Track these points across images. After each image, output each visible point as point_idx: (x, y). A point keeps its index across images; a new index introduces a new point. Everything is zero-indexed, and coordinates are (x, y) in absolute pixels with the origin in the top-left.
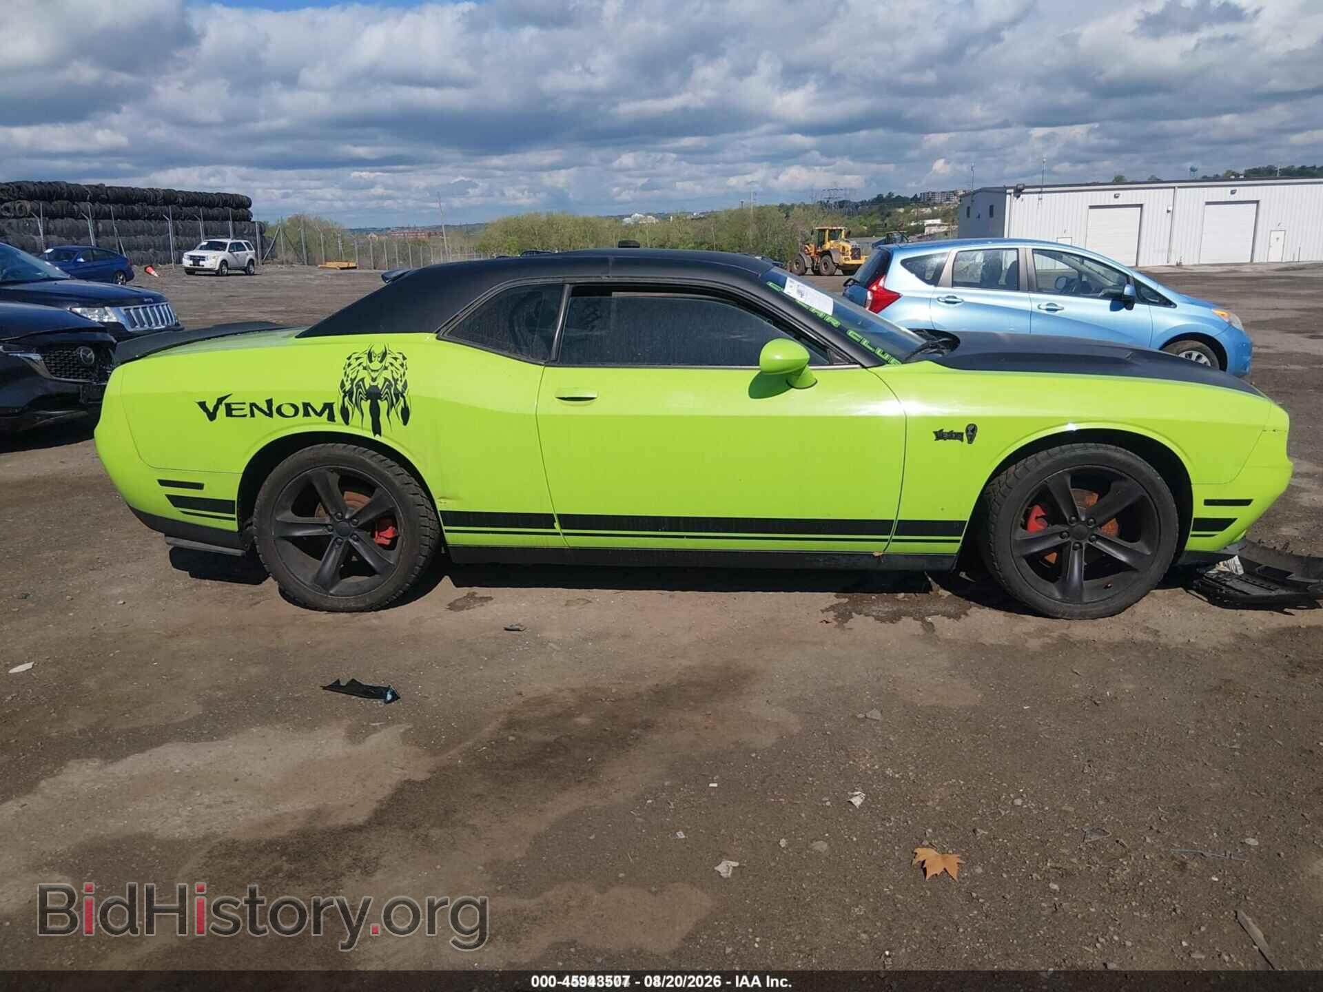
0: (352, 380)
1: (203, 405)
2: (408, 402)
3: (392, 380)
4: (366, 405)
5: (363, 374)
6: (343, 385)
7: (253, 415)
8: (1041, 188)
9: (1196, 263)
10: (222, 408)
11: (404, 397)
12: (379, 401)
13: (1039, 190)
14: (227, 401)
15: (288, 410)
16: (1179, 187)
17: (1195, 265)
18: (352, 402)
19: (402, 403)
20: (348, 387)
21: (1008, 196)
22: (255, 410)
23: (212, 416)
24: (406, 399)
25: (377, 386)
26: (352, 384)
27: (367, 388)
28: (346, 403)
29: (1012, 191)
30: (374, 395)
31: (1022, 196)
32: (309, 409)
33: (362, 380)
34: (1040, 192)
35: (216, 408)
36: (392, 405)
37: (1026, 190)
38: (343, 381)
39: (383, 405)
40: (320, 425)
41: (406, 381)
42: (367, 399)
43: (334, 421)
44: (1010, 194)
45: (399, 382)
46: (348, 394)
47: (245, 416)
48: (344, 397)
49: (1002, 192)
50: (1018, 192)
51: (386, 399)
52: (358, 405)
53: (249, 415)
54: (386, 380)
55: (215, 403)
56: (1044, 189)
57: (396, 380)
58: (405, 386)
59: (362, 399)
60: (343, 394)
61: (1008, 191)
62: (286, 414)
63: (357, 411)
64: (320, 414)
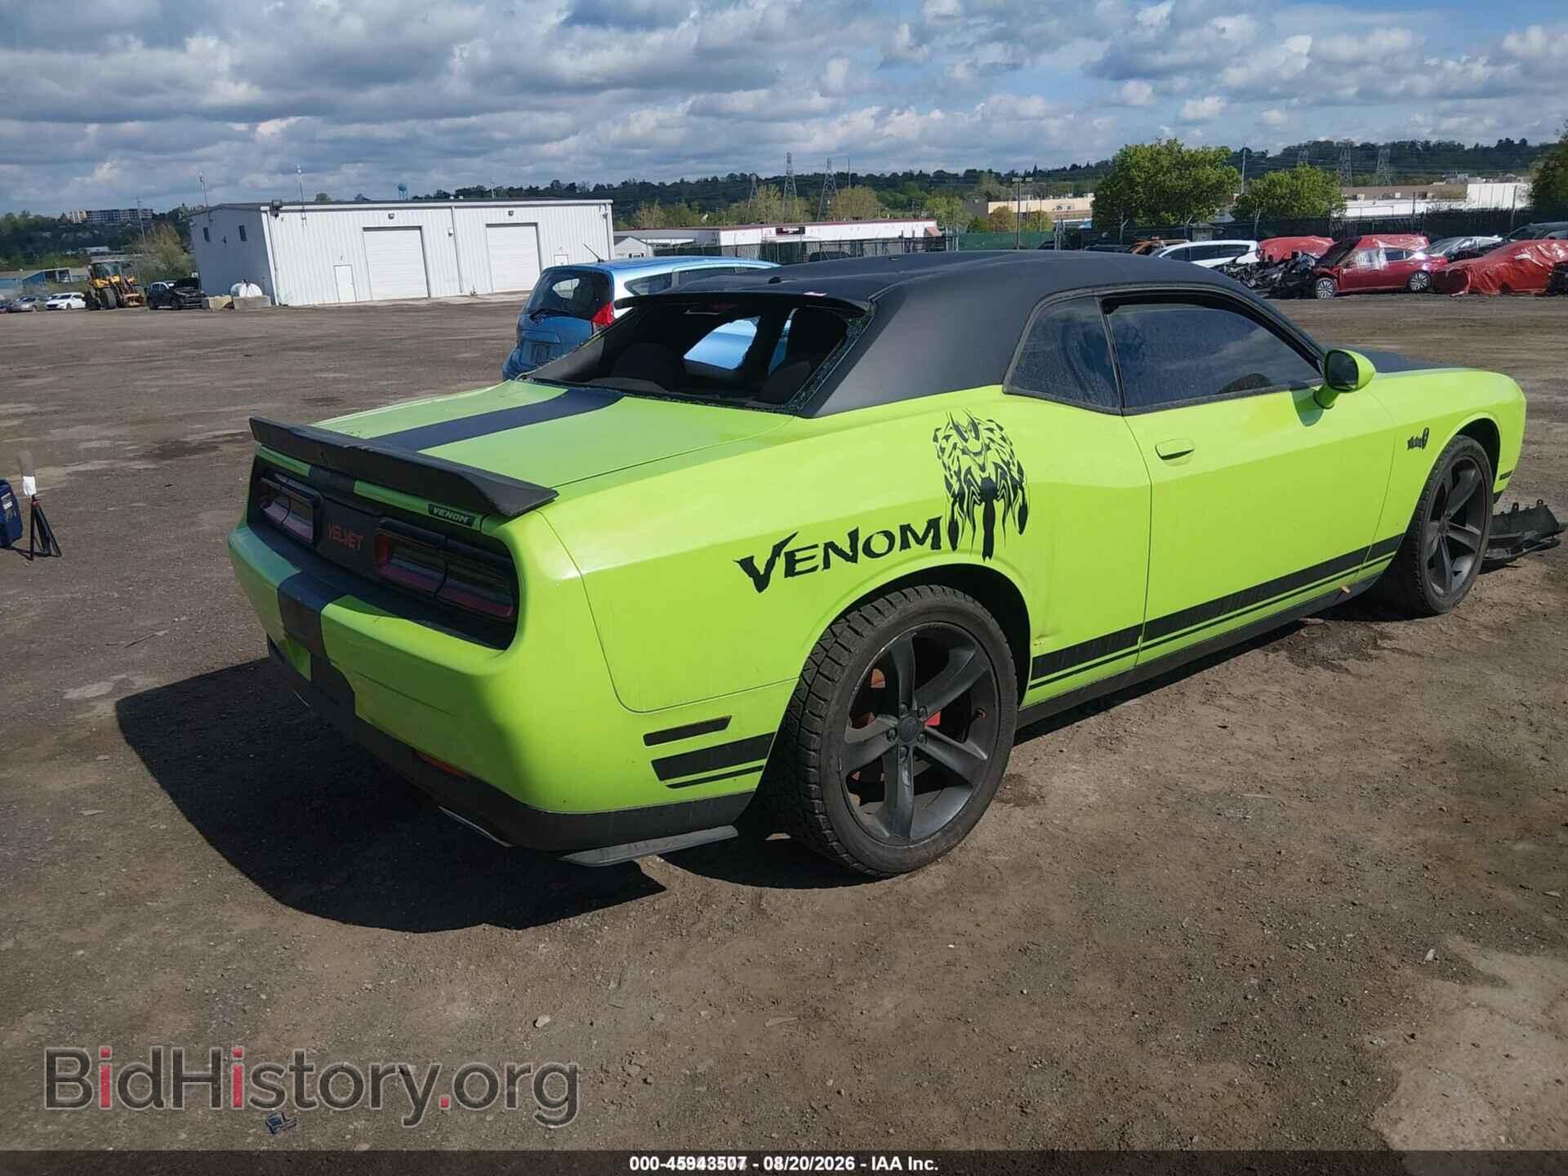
0: (958, 474)
1: (747, 564)
2: (1027, 497)
3: (1002, 464)
4: (979, 511)
5: (966, 462)
6: (949, 486)
7: (827, 565)
8: (302, 206)
9: (490, 291)
10: (781, 563)
11: (1022, 489)
12: (995, 501)
13: (300, 207)
14: (787, 549)
15: (880, 544)
16: (456, 207)
17: (489, 294)
18: (963, 511)
19: (1020, 500)
20: (956, 487)
21: (264, 215)
22: (832, 555)
23: (761, 582)
24: (1026, 491)
25: (989, 478)
26: (959, 480)
27: (979, 482)
28: (956, 514)
29: (267, 208)
30: (988, 493)
31: (281, 215)
32: (909, 534)
33: (969, 471)
34: (302, 211)
35: (770, 565)
36: (1009, 505)
37: (284, 208)
38: (946, 477)
39: (999, 506)
40: (922, 559)
41: (1019, 464)
42: (981, 501)
43: (939, 548)
44: (266, 212)
45: (1012, 467)
46: (958, 498)
47: (814, 569)
48: (953, 505)
49: (254, 209)
50: (276, 210)
51: (1003, 497)
52: (970, 514)
53: (821, 566)
54: (997, 466)
55: (769, 557)
56: (306, 207)
57: (1007, 464)
58: (1020, 471)
59: (975, 502)
60: (952, 500)
61: (263, 208)
62: (879, 552)
63: (968, 525)
64: (920, 541)
